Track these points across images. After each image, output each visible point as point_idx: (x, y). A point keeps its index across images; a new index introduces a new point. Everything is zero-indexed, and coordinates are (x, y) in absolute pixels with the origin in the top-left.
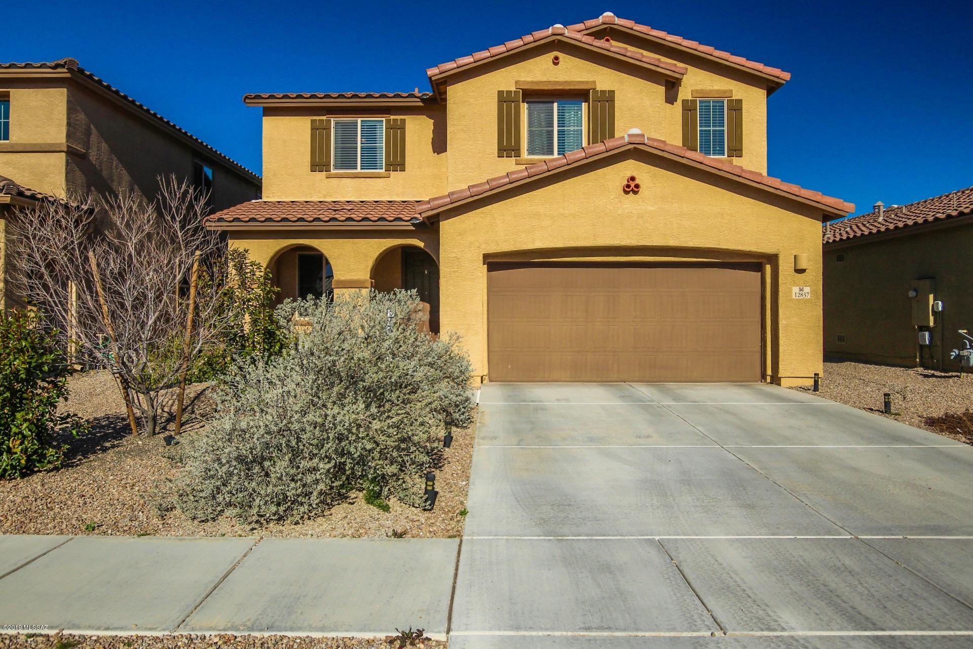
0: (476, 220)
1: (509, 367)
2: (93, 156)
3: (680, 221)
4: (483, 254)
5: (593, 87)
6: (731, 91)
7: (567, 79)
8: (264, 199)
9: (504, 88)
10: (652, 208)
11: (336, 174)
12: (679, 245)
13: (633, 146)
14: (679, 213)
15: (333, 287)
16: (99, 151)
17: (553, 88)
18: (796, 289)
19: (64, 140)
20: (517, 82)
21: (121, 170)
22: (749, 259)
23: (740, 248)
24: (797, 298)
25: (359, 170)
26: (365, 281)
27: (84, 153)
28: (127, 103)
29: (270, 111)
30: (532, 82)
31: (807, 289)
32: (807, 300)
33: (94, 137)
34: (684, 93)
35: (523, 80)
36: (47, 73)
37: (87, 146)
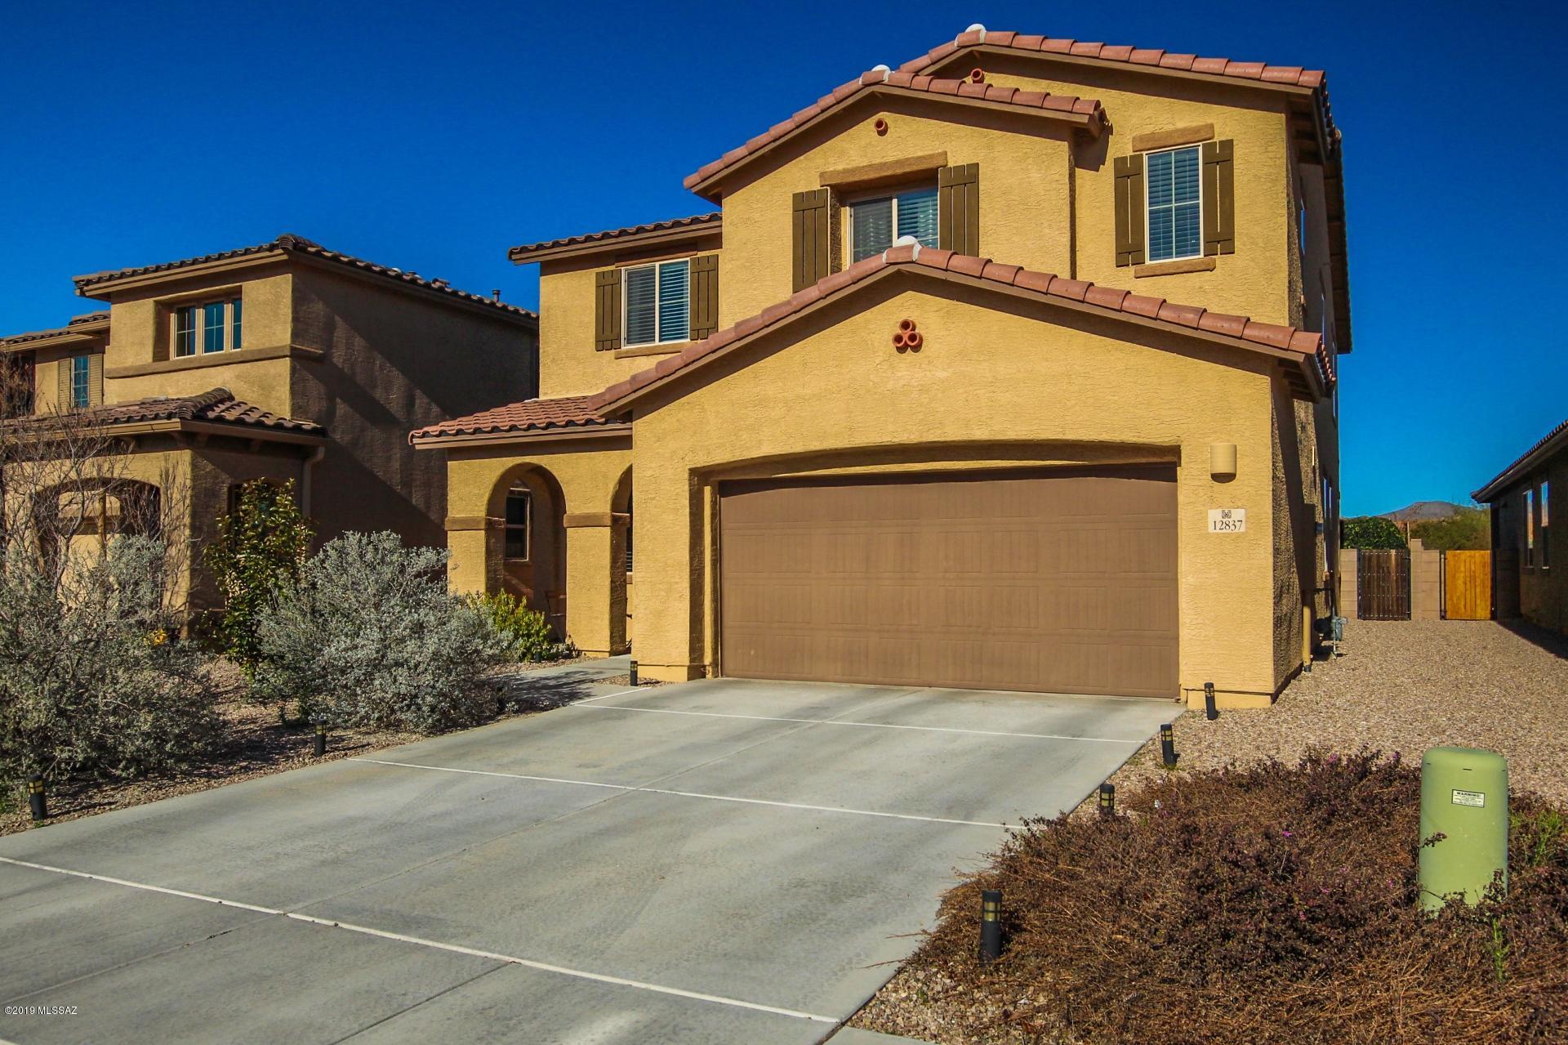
0: (680, 416)
1: (752, 653)
2: (338, 357)
3: (992, 395)
4: (690, 470)
5: (942, 163)
6: (1212, 126)
7: (900, 156)
8: (542, 398)
9: (802, 188)
10: (942, 374)
11: (627, 352)
12: (992, 438)
13: (896, 268)
14: (990, 379)
15: (565, 525)
16: (348, 349)
17: (877, 175)
18: (1215, 515)
19: (288, 341)
20: (822, 175)
21: (390, 371)
22: (1144, 456)
23: (1105, 437)
24: (1218, 531)
25: (657, 343)
26: (602, 516)
27: (321, 354)
28: (390, 280)
29: (550, 267)
30: (845, 171)
31: (1238, 514)
32: (1239, 536)
33: (341, 330)
34: (1120, 146)
35: (832, 169)
36: (264, 258)
37: (329, 345)
